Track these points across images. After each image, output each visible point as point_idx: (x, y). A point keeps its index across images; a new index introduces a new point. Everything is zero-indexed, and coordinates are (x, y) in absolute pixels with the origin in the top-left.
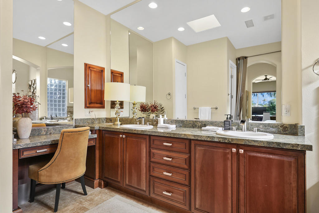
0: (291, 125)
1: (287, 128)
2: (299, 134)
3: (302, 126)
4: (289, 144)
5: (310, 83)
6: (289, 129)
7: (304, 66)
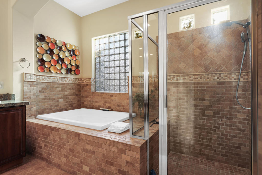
0: (5, 94)
1: (2, 96)
2: (12, 99)
3: (13, 95)
4: (18, 103)
5: (17, 70)
6: (3, 97)
7: (14, 61)
